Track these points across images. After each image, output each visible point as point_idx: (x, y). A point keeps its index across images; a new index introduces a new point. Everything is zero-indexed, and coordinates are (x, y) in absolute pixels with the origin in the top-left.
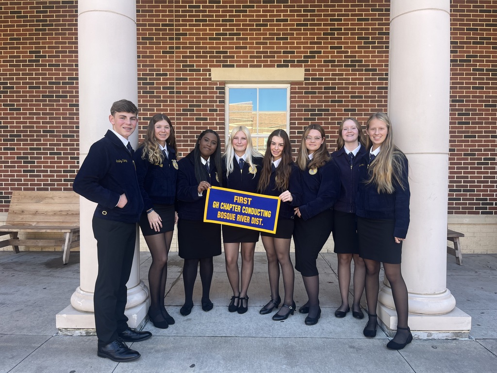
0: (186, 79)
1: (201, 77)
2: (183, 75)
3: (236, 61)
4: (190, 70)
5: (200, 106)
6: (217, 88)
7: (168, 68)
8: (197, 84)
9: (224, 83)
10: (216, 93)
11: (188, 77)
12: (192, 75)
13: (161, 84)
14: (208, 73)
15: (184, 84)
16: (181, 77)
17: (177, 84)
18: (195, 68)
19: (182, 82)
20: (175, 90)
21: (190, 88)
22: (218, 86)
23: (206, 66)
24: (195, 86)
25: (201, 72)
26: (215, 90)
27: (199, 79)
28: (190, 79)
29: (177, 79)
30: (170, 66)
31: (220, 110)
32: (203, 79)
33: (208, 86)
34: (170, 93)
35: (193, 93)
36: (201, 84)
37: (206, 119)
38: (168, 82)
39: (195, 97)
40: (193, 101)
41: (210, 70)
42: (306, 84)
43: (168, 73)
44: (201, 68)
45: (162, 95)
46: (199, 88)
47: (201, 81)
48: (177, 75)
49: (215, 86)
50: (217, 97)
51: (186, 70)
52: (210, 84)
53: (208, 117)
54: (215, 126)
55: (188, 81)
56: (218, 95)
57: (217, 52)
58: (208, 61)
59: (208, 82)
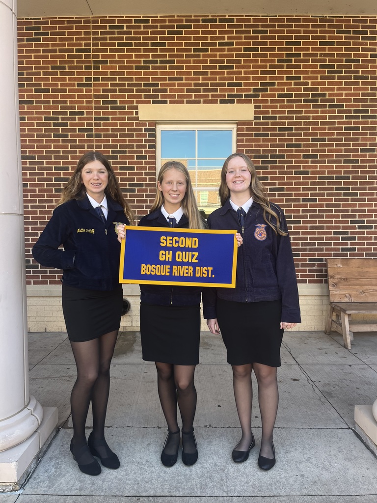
0: (108, 119)
1: (127, 116)
2: (104, 113)
3: (170, 96)
4: (112, 108)
5: (124, 152)
6: (146, 130)
7: (85, 105)
8: (121, 124)
9: (154, 123)
10: (145, 136)
11: (110, 116)
12: (115, 113)
13: (77, 125)
14: (134, 111)
15: (104, 125)
16: (102, 116)
17: (96, 125)
18: (118, 105)
19: (102, 122)
20: (94, 133)
21: (113, 130)
22: (147, 127)
23: (132, 102)
24: (118, 127)
25: (126, 110)
26: (143, 132)
27: (124, 119)
28: (113, 119)
29: (96, 119)
30: (88, 102)
31: (150, 157)
32: (129, 119)
33: (135, 127)
34: (88, 136)
35: (116, 136)
36: (126, 124)
37: (133, 168)
38: (85, 122)
39: (119, 141)
40: (116, 146)
41: (136, 108)
42: (256, 124)
43: (85, 111)
44: (126, 105)
45: (78, 139)
46: (124, 130)
47: (127, 121)
48: (96, 113)
49: (143, 128)
50: (146, 141)
51: (107, 108)
52: (137, 124)
53: (135, 166)
54: (144, 177)
55: (110, 122)
56: (147, 138)
57: (145, 85)
58: (134, 96)
59: (135, 122)
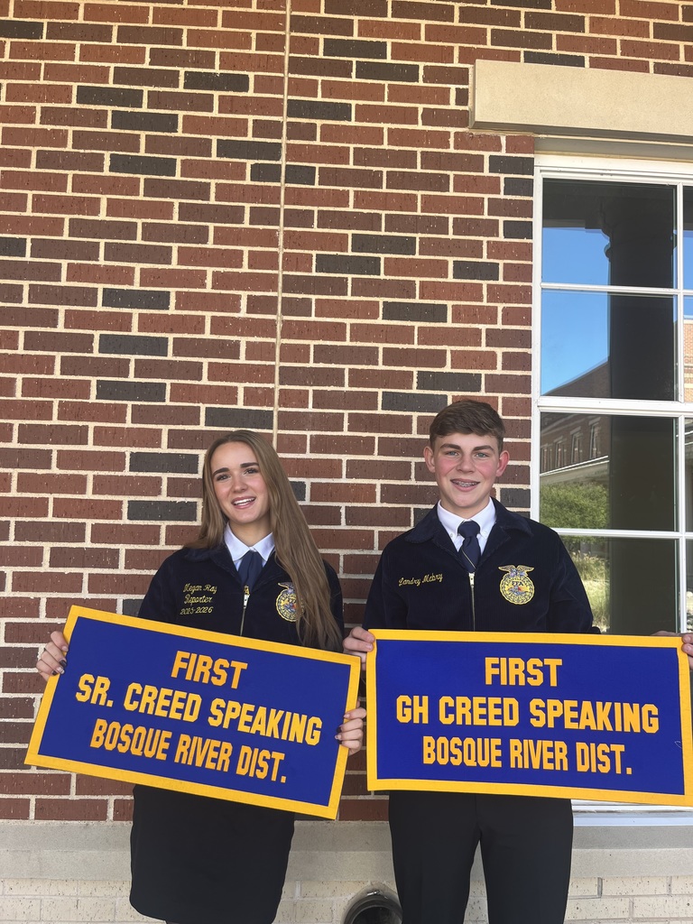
0: (343, 112)
1: (421, 107)
2: (329, 89)
3: (592, 45)
4: (364, 71)
5: (408, 246)
6: (497, 164)
7: (253, 51)
8: (396, 137)
9: (531, 137)
10: (492, 186)
11: (353, 103)
12: (376, 93)
13: (213, 126)
14: (453, 87)
15: (328, 133)
16: (319, 99)
17: (295, 131)
18: (389, 60)
19: (319, 123)
20: (283, 162)
21: (361, 156)
22: (503, 153)
23: (447, 55)
24: (385, 146)
25: (421, 83)
26: (486, 173)
27: (410, 116)
28: (363, 113)
29: (295, 109)
30: (264, 42)
31: (512, 272)
32: (429, 117)
33: (452, 150)
34: (258, 173)
35: (375, 180)
36: (416, 138)
37: (438, 314)
38: (251, 118)
39: (385, 202)
40: (373, 222)
41: (462, 76)
43: (251, 75)
44: (421, 65)
45: (213, 182)
46: (409, 159)
47: (420, 127)
48: (296, 87)
49: (487, 155)
50: (496, 207)
51: (345, 70)
52: (461, 141)
53: (450, 304)
54: (483, 348)
55: (353, 123)
56: (502, 196)
58: (454, 34)
59: (452, 130)
